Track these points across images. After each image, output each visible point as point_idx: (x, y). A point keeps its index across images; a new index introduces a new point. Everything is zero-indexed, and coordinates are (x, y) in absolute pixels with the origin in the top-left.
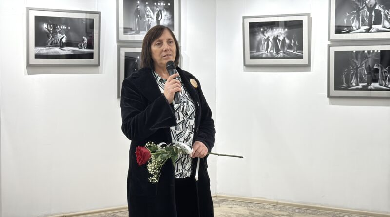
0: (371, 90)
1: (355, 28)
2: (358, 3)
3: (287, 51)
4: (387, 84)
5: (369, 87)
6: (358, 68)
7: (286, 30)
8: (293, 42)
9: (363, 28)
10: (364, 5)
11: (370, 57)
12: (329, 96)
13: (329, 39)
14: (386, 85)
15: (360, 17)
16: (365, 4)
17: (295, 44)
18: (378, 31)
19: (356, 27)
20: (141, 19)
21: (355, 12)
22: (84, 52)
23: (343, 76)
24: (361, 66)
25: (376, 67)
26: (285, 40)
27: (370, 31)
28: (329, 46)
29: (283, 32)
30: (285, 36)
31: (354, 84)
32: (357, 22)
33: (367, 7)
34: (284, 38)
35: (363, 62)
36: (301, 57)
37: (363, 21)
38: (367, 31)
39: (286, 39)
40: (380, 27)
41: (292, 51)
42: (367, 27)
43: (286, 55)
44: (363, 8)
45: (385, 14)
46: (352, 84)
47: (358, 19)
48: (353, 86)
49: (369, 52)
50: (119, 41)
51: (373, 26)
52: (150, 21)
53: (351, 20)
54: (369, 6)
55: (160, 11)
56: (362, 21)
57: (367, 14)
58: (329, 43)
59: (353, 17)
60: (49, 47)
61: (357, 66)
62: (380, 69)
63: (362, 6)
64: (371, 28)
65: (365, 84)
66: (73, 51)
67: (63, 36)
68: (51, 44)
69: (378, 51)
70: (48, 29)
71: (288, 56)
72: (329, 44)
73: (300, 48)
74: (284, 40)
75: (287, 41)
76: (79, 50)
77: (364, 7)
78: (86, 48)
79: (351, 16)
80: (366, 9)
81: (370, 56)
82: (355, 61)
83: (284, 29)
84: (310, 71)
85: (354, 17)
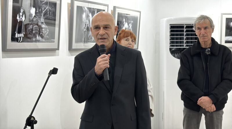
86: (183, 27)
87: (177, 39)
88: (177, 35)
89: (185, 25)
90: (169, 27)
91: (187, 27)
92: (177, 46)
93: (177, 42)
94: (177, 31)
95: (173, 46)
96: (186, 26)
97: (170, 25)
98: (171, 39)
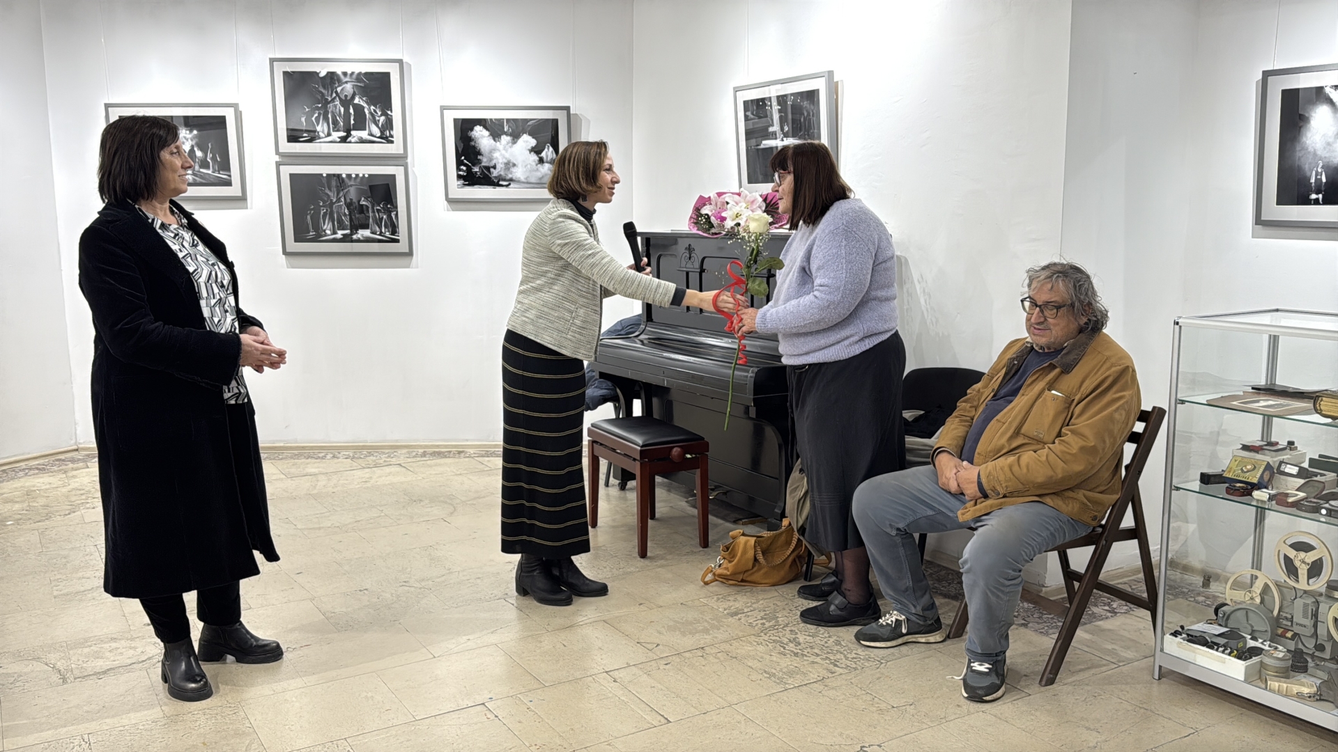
0: (358, 241)
1: (322, 135)
2: (323, 91)
3: (199, 172)
4: (383, 230)
5: (355, 237)
6: (332, 204)
7: (195, 132)
8: (210, 155)
9: (336, 135)
10: (334, 95)
11: (351, 186)
12: (285, 252)
13: (277, 152)
14: (381, 232)
15: (330, 116)
16: (336, 92)
17: (214, 159)
18: (362, 141)
19: (323, 132)
21: (320, 105)
23: (309, 217)
24: (339, 200)
25: (364, 203)
26: (195, 151)
27: (348, 140)
28: (278, 165)
29: (189, 136)
30: (194, 143)
31: (328, 232)
32: (325, 125)
33: (340, 99)
34: (192, 146)
35: (341, 194)
36: (228, 183)
37: (335, 123)
38: (344, 140)
39: (196, 149)
40: (364, 134)
41: (210, 172)
42: (343, 134)
43: (198, 179)
44: (333, 100)
45: (371, 113)
46: (325, 231)
47: (326, 119)
48: (326, 235)
49: (349, 176)
51: (353, 133)
53: (313, 119)
54: (344, 98)
56: (333, 123)
57: (340, 110)
58: (277, 158)
59: (316, 115)
61: (331, 200)
62: (370, 206)
63: (331, 95)
64: (349, 135)
65: (348, 232)
69: (364, 175)
71: (204, 181)
72: (278, 160)
73: (225, 165)
74: (192, 151)
75: (199, 154)
77: (335, 98)
79: (314, 113)
80: (337, 102)
81: (352, 183)
82: (327, 191)
83: (191, 131)
84: (247, 208)
85: (319, 114)
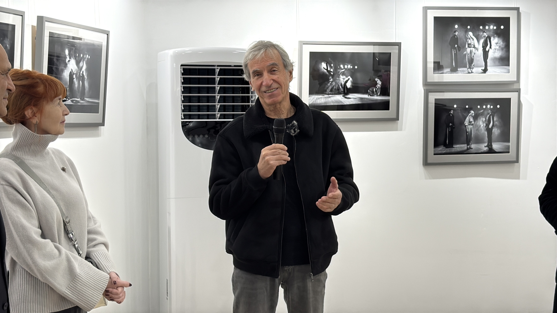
20: (459, 50)
22: (377, 100)
50: (426, 83)
52: (473, 54)
55: (489, 37)
60: (328, 94)
66: (361, 99)
67: (347, 79)
68: (331, 91)
70: (327, 70)
76: (370, 97)
78: (380, 95)
86: (212, 72)
87: (199, 99)
88: (199, 90)
89: (218, 66)
90: (179, 71)
91: (223, 72)
92: (199, 117)
93: (199, 108)
94: (199, 81)
95: (190, 117)
96: (220, 69)
97: (182, 65)
98: (186, 99)
